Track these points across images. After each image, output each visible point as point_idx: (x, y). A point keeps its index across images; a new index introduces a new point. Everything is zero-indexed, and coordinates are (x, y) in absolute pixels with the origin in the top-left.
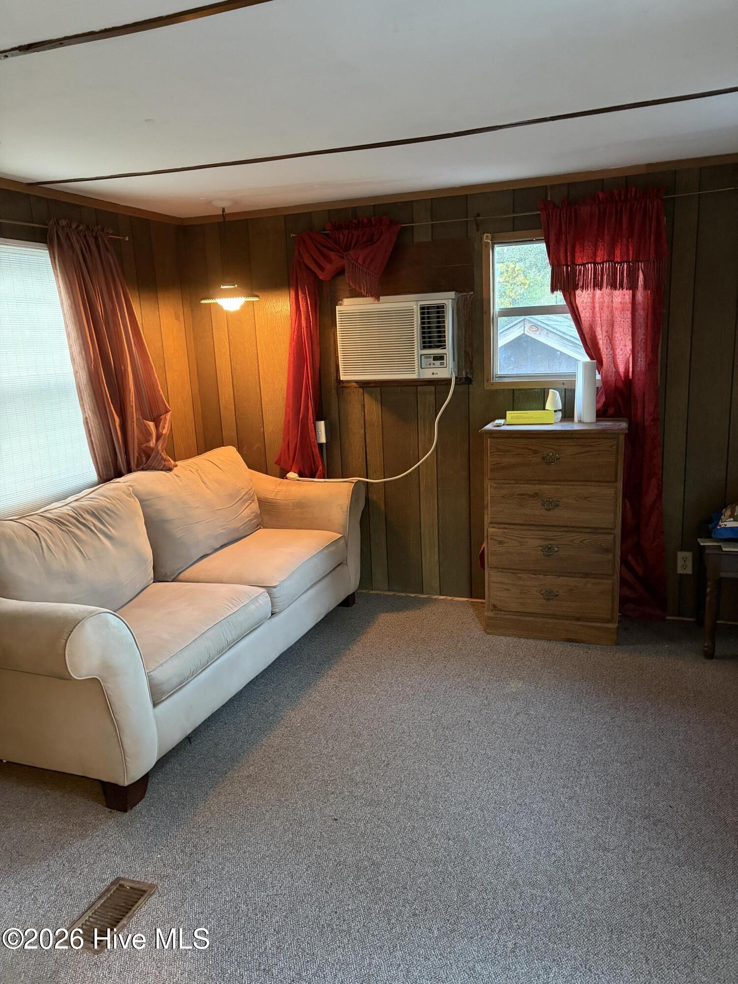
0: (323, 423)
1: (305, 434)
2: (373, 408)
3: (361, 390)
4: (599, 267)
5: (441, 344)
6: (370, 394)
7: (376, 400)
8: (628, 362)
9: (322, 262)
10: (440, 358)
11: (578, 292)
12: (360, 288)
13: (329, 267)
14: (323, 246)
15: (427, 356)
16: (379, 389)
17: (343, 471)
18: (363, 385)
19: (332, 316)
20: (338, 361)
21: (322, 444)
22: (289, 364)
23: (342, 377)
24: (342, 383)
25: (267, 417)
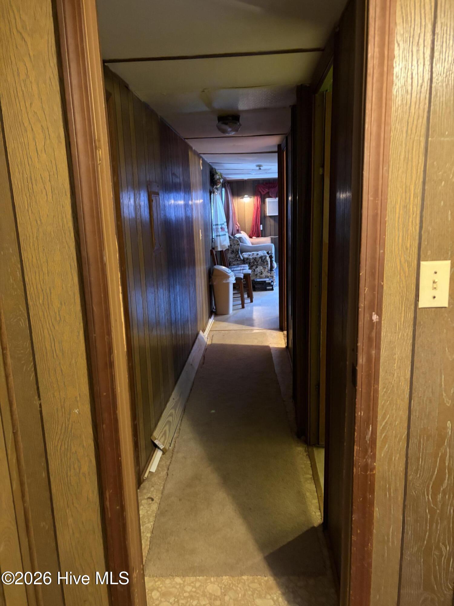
0: (262, 225)
1: (258, 228)
2: (271, 222)
6: (272, 219)
9: (264, 190)
12: (272, 196)
13: (265, 192)
14: (264, 187)
17: (265, 236)
18: (270, 217)
19: (263, 202)
20: (265, 211)
21: (261, 230)
22: (254, 212)
23: (267, 215)
24: (265, 217)
25: (247, 225)
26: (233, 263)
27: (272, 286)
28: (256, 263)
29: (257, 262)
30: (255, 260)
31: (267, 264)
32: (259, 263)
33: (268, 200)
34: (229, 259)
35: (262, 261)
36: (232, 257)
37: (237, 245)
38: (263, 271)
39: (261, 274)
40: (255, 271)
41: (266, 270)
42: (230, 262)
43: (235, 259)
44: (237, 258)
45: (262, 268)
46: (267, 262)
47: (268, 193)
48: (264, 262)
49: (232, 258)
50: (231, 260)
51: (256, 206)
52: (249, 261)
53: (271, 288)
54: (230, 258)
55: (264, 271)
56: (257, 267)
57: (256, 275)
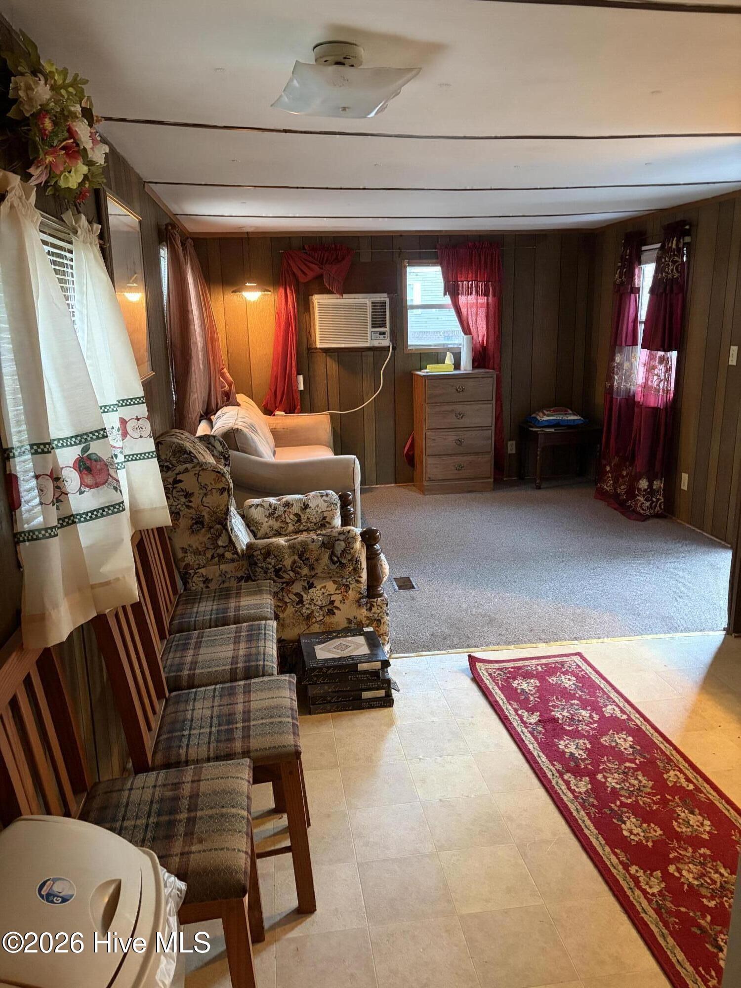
0: (302, 376)
1: (290, 384)
2: (332, 366)
3: (325, 354)
4: (470, 283)
5: (383, 325)
6: (331, 357)
7: (335, 361)
8: (484, 337)
9: (306, 270)
10: (384, 333)
11: (460, 296)
12: (332, 289)
13: (311, 275)
14: (306, 260)
15: (375, 332)
16: (336, 354)
17: (311, 409)
18: (326, 351)
19: (305, 306)
20: (309, 335)
21: (301, 391)
22: (277, 337)
23: (318, 346)
24: (311, 350)
25: (254, 374)
26: (203, 571)
27: (387, 684)
28: (305, 571)
29: (312, 568)
30: (300, 556)
31: (356, 571)
32: (319, 570)
33: (318, 300)
34: (180, 555)
35: (334, 563)
36: (195, 545)
37: (216, 494)
38: (337, 598)
39: (331, 612)
40: (301, 601)
41: (352, 595)
42: (187, 566)
43: (209, 555)
44: (221, 551)
45: (331, 587)
46: (358, 561)
47: (320, 277)
48: (342, 565)
49: (197, 552)
50: (190, 559)
51: (283, 318)
52: (273, 562)
53: (381, 693)
54: (184, 550)
55: (343, 601)
56: (311, 586)
57: (309, 617)
